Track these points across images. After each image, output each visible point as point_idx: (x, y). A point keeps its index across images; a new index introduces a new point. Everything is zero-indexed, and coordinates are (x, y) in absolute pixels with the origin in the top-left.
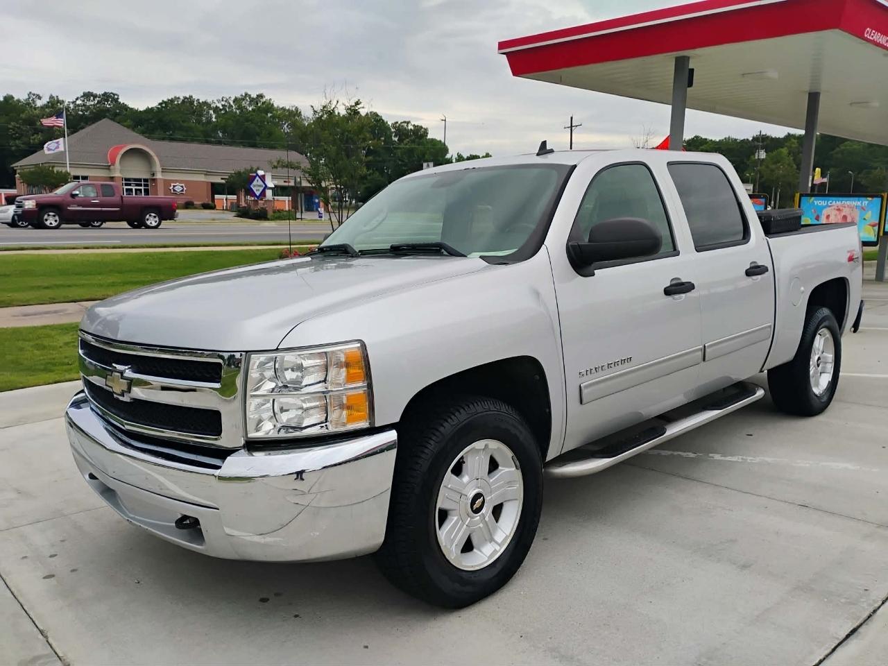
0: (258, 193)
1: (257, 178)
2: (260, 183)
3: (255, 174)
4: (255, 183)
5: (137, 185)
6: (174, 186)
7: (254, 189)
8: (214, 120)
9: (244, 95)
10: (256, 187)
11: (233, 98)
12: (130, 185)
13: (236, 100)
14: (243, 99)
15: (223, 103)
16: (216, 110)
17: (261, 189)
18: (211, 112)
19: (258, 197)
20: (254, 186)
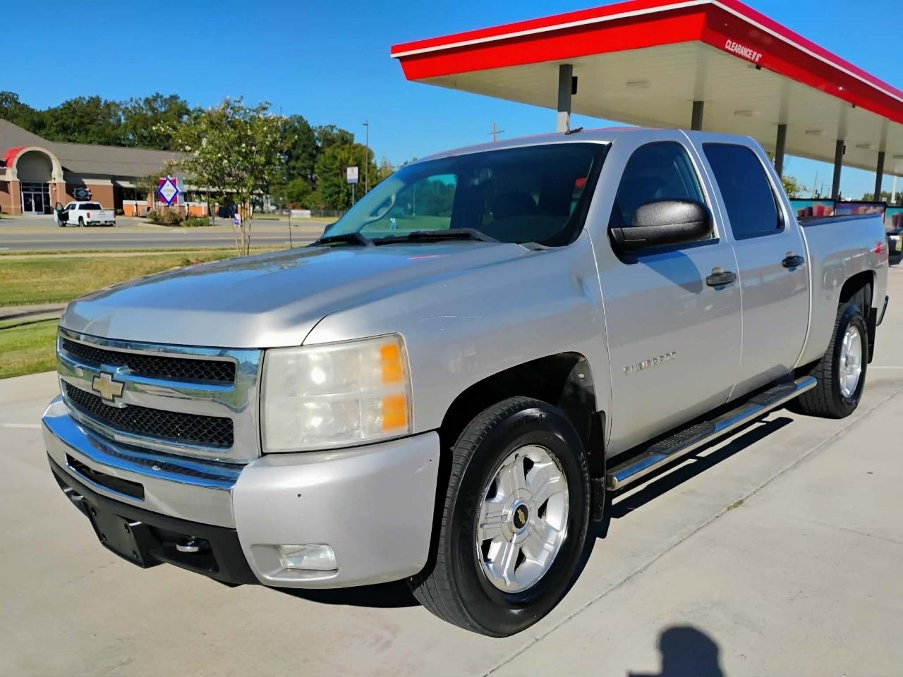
0: (169, 199)
1: (168, 182)
2: (171, 187)
3: (165, 179)
4: (165, 187)
5: (36, 190)
6: (77, 191)
7: (165, 194)
8: (123, 121)
9: (155, 95)
10: (168, 191)
11: (143, 98)
12: (28, 190)
13: (147, 101)
14: (155, 99)
15: (133, 104)
16: (125, 111)
17: (172, 194)
18: (120, 113)
19: (169, 203)
20: (165, 191)
